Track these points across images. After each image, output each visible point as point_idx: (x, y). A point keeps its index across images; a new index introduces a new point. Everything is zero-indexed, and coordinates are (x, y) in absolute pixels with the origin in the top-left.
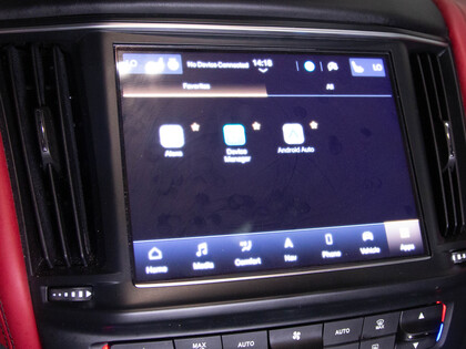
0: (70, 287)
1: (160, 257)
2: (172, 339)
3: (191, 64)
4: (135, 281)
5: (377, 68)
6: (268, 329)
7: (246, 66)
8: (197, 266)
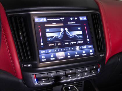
0: (27, 64)
1: (44, 58)
2: (47, 73)
3: (48, 19)
4: (40, 62)
5: (85, 18)
6: (65, 71)
7: (59, 19)
8: (51, 59)
